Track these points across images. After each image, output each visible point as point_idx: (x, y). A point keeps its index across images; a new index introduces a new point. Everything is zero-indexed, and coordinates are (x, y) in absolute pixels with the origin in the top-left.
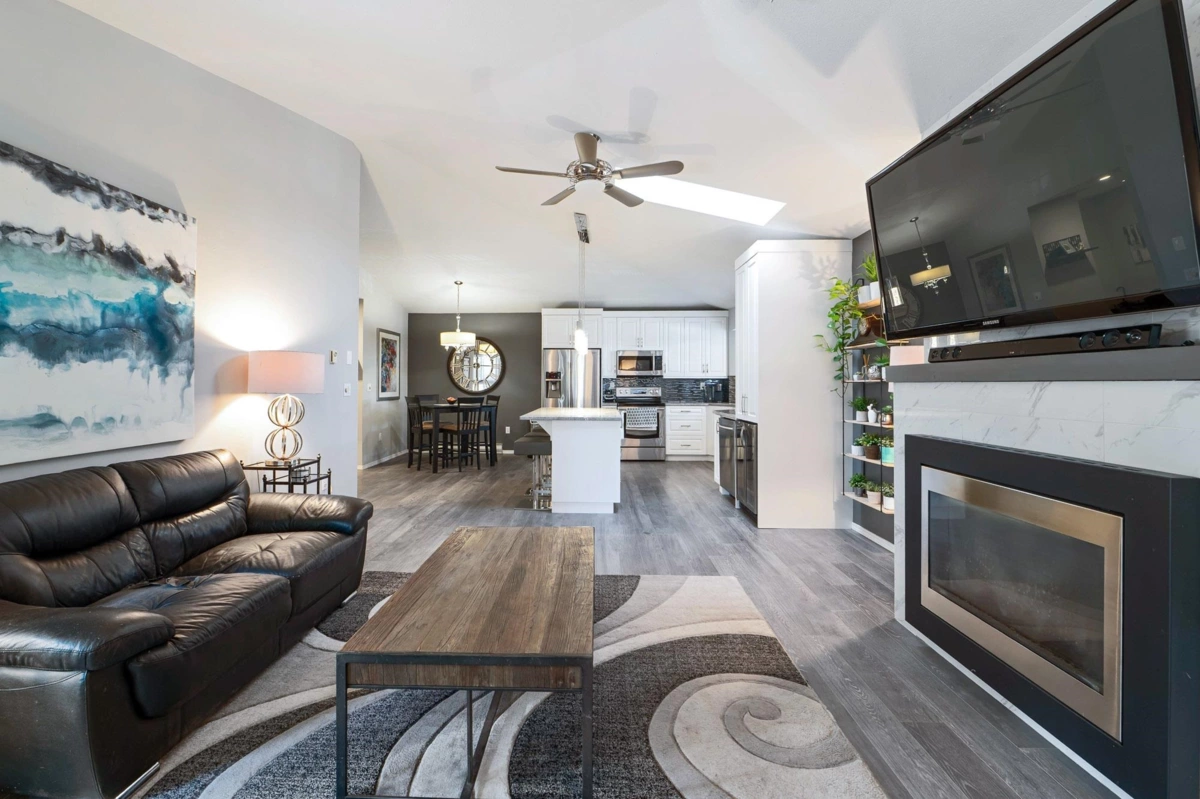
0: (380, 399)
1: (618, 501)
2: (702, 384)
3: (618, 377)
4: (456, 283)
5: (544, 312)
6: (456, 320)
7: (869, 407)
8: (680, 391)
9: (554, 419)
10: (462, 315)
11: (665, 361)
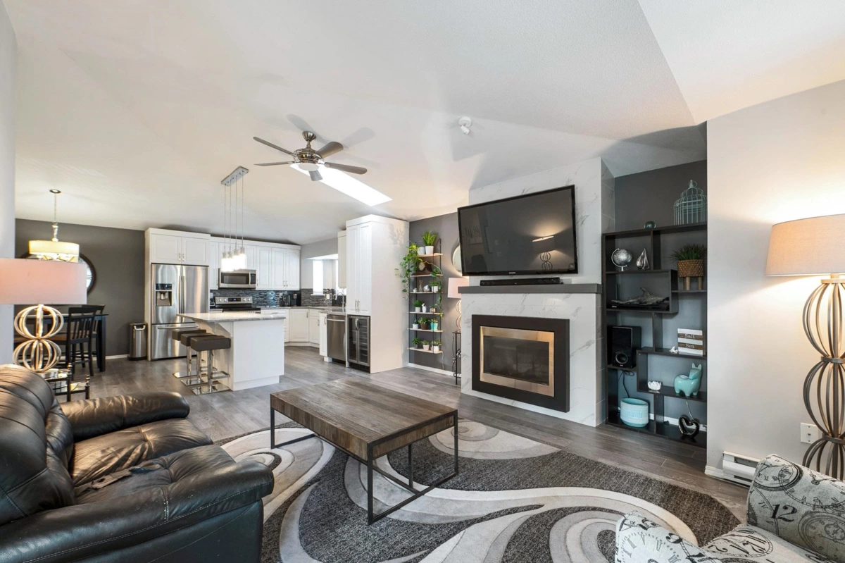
2: (281, 294)
3: (220, 289)
4: (52, 191)
5: (149, 230)
6: (52, 230)
7: (423, 305)
8: (265, 299)
9: (236, 320)
10: (60, 224)
11: (257, 277)
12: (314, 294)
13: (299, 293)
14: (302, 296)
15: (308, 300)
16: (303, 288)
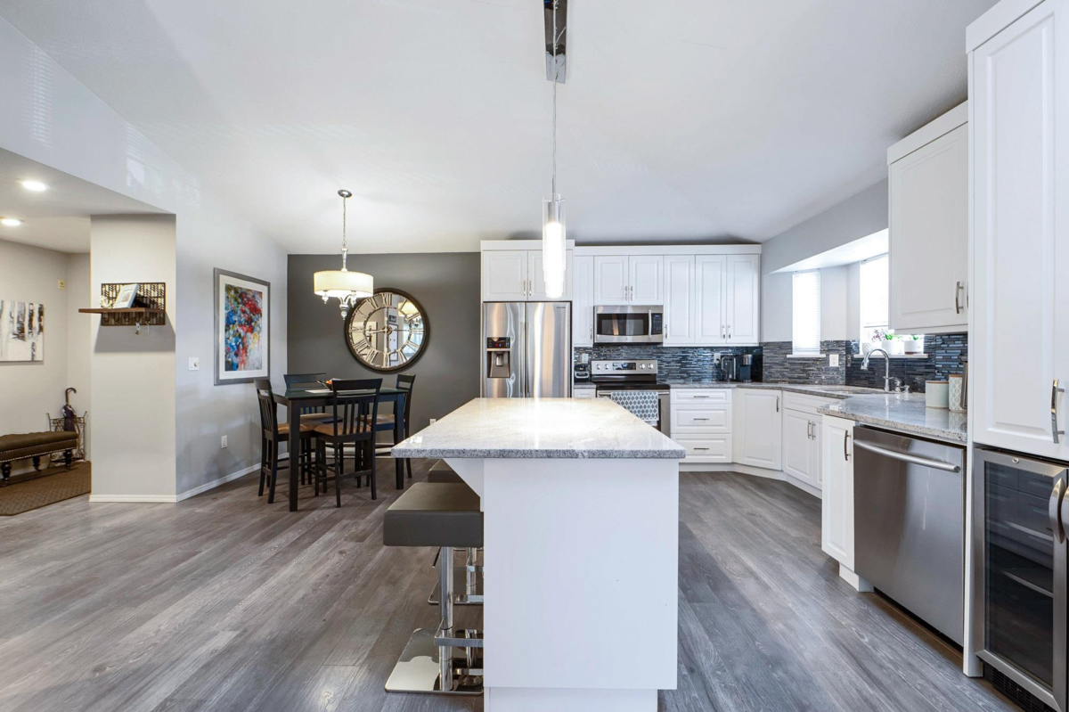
0: (220, 383)
1: (672, 684)
2: (717, 355)
3: (597, 344)
4: (340, 193)
5: (485, 246)
8: (683, 365)
11: (666, 321)
12: (795, 354)
13: (757, 353)
14: (765, 360)
15: (779, 368)
16: (766, 340)
